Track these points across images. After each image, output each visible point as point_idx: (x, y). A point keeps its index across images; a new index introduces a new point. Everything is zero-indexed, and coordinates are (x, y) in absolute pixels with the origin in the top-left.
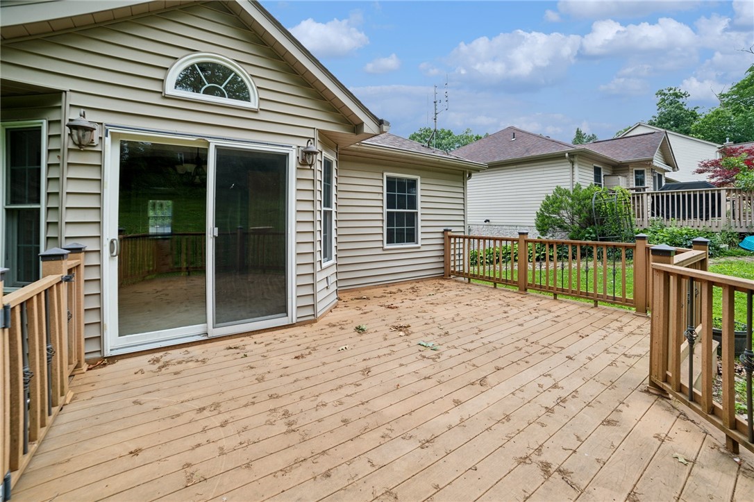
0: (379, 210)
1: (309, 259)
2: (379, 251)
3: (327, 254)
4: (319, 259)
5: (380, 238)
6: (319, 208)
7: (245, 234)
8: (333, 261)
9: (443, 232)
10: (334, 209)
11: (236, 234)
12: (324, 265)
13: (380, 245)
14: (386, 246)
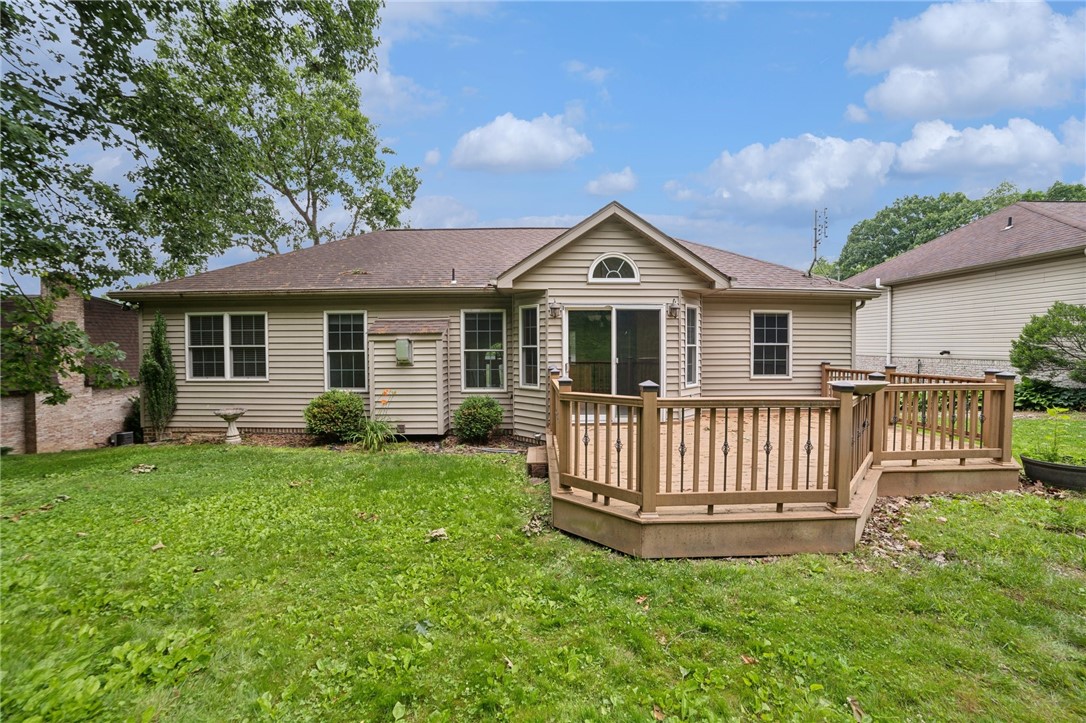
0: (747, 344)
1: (675, 380)
2: (747, 381)
3: (690, 378)
4: (683, 380)
5: (747, 369)
6: (683, 345)
7: (634, 364)
8: (697, 384)
9: (820, 366)
10: (698, 344)
11: (626, 364)
12: (687, 386)
13: (747, 375)
14: (753, 377)
